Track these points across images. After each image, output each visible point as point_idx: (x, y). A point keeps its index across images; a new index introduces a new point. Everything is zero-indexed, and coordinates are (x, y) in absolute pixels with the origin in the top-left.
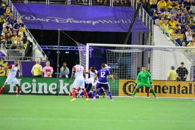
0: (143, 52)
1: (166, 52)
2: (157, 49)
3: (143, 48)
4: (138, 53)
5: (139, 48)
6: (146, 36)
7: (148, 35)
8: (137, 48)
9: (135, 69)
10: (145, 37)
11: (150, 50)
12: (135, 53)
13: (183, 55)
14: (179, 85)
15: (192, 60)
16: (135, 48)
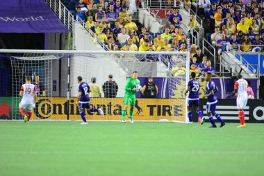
0: (60, 60)
1: (92, 59)
2: (79, 54)
3: (60, 54)
4: (54, 61)
5: (55, 55)
6: (63, 37)
7: (66, 36)
8: (52, 54)
9: (50, 82)
10: (63, 39)
11: (70, 56)
12: (50, 60)
13: (115, 63)
14: (110, 103)
15: (127, 70)
16: (49, 54)
